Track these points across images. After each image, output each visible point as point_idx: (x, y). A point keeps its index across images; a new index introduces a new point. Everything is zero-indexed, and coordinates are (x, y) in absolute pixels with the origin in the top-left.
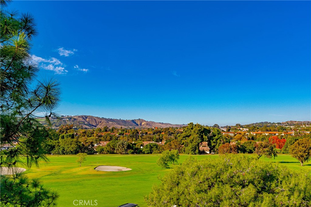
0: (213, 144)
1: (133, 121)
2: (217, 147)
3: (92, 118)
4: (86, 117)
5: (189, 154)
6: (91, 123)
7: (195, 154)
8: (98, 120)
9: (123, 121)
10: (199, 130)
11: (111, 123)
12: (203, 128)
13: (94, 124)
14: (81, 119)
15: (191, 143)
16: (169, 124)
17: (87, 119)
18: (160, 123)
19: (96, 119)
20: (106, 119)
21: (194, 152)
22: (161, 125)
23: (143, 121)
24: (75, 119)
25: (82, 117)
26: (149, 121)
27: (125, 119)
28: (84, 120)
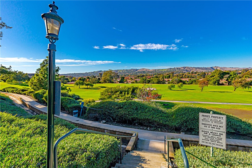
0: (229, 80)
1: (211, 68)
2: (232, 82)
3: (188, 67)
4: (185, 67)
5: (211, 85)
6: (187, 70)
7: (215, 85)
8: (191, 69)
9: (206, 68)
10: (219, 73)
11: (198, 69)
12: (222, 72)
13: (189, 70)
14: (183, 68)
15: (213, 79)
16: (238, 68)
17: (186, 68)
18: (230, 68)
19: (190, 68)
20: (195, 68)
21: (214, 84)
22: (231, 69)
23: (218, 67)
24: (180, 69)
25: (183, 67)
26: (222, 67)
27: (207, 67)
28: (184, 69)
